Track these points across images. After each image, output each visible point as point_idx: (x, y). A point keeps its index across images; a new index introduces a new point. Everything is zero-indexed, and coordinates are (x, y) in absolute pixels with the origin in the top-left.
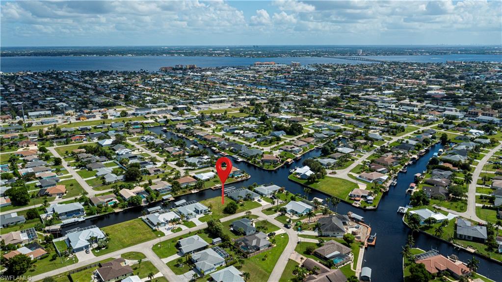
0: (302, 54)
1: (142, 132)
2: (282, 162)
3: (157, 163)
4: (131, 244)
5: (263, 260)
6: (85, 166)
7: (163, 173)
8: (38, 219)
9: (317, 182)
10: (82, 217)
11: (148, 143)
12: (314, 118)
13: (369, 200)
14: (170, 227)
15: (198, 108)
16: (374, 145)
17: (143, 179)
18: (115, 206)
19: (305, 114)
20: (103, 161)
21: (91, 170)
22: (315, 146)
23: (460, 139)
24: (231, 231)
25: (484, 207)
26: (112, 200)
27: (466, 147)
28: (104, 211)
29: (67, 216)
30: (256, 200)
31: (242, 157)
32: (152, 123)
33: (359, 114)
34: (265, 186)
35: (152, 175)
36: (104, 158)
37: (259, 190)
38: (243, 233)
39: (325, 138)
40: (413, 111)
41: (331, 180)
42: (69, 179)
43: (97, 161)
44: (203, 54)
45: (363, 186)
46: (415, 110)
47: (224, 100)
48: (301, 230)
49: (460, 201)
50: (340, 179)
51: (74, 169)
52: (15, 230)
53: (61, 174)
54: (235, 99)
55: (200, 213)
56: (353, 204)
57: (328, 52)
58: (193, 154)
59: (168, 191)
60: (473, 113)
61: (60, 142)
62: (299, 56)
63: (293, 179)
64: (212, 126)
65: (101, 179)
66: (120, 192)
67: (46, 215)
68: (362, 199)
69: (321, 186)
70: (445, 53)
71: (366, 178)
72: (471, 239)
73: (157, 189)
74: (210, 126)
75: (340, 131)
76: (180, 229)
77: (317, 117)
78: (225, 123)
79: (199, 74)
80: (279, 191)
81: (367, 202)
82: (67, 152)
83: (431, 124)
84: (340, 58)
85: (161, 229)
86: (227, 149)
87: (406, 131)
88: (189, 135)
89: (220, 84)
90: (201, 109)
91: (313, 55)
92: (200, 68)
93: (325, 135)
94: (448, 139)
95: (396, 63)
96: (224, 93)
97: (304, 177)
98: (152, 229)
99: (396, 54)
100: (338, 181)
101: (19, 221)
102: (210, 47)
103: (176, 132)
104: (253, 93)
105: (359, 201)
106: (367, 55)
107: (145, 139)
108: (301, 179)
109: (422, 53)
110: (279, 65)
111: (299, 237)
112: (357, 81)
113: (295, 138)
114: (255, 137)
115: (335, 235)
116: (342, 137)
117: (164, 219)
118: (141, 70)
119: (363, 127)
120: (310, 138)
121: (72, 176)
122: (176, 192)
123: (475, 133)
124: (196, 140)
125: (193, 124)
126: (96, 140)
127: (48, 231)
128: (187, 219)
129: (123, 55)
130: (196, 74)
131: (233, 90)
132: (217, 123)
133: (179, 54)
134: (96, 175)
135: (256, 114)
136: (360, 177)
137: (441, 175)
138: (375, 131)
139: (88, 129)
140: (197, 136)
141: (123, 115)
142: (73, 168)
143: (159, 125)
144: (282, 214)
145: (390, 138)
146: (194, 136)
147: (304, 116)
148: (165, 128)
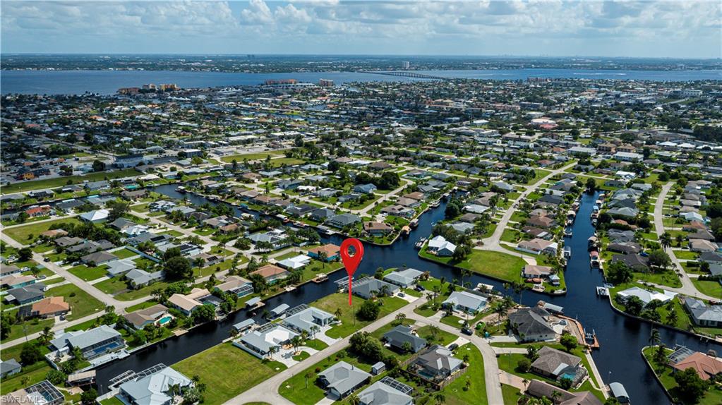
0: (327, 68)
1: (147, 195)
2: (397, 231)
3: (203, 246)
4: (239, 389)
5: (465, 389)
6: (79, 259)
7: (223, 261)
8: (43, 362)
9: (466, 259)
10: (122, 350)
11: (168, 213)
12: (401, 162)
13: (553, 281)
14: (288, 352)
15: (217, 153)
16: (509, 200)
17: (194, 275)
18: (172, 325)
19: (387, 157)
20: (107, 249)
21: (94, 266)
22: (428, 205)
23: (611, 185)
24: (388, 348)
25: (701, 279)
26: (161, 316)
27: (629, 196)
28: (157, 337)
29: (97, 351)
30: (396, 295)
31: (332, 227)
32: (155, 180)
33: (460, 154)
34: (398, 271)
35: (206, 266)
36: (106, 244)
37: (392, 279)
38: (409, 351)
39: (436, 191)
40: (528, 147)
41: (483, 254)
42: (61, 284)
43: (99, 250)
44: (175, 68)
45: (531, 262)
46: (530, 146)
47: (253, 139)
48: (489, 336)
49: (666, 273)
50: (495, 252)
51: (60, 266)
52: (14, 389)
53: (42, 277)
54: (267, 136)
55: (323, 324)
56: (534, 289)
57: (362, 65)
58: (255, 227)
59: (249, 292)
60: (605, 149)
61: (8, 219)
62: (323, 71)
63: (428, 257)
64: (256, 180)
65: (121, 280)
66: (169, 300)
67: (55, 353)
68: (542, 280)
69: (474, 265)
70: (517, 67)
71: (529, 248)
72: (716, 325)
73: (231, 290)
74: (253, 182)
75: (450, 180)
76: (305, 355)
77: (405, 161)
78: (275, 176)
79: (187, 99)
80: (421, 277)
81: (551, 283)
82: (31, 237)
83: (562, 165)
84: (382, 74)
85: (275, 357)
86: (303, 216)
87: (537, 176)
88: (228, 198)
89: (230, 114)
90: (222, 153)
91: (343, 70)
92: (183, 89)
93: (434, 187)
94: (596, 186)
95: (464, 81)
96: (244, 128)
97: (444, 253)
98: (260, 359)
99: (455, 68)
100: (492, 256)
101: (11, 371)
102: (181, 57)
103: (202, 193)
104: (288, 127)
105: (540, 283)
106: (416, 70)
107: (160, 207)
108: (440, 256)
109: (487, 67)
110: (303, 84)
111: (493, 347)
112: (427, 107)
113: (392, 194)
114: (334, 196)
115: (542, 339)
116: (458, 190)
117: (274, 340)
118: (87, 92)
119: (477, 174)
120: (416, 192)
121: (63, 279)
122: (263, 293)
123: (625, 176)
124: (244, 204)
125: (224, 179)
126: (72, 213)
127: (75, 384)
128: (309, 335)
129: (38, 69)
130: (181, 99)
131: (254, 122)
132: (263, 176)
133: (136, 67)
134: (108, 274)
135: (312, 159)
136: (519, 247)
137: (623, 237)
138: (496, 178)
139: (48, 195)
140: (243, 198)
141: (97, 167)
142: (57, 263)
143: (168, 182)
144: (448, 313)
145: (523, 188)
146: (236, 198)
147: (386, 159)
148: (182, 188)
